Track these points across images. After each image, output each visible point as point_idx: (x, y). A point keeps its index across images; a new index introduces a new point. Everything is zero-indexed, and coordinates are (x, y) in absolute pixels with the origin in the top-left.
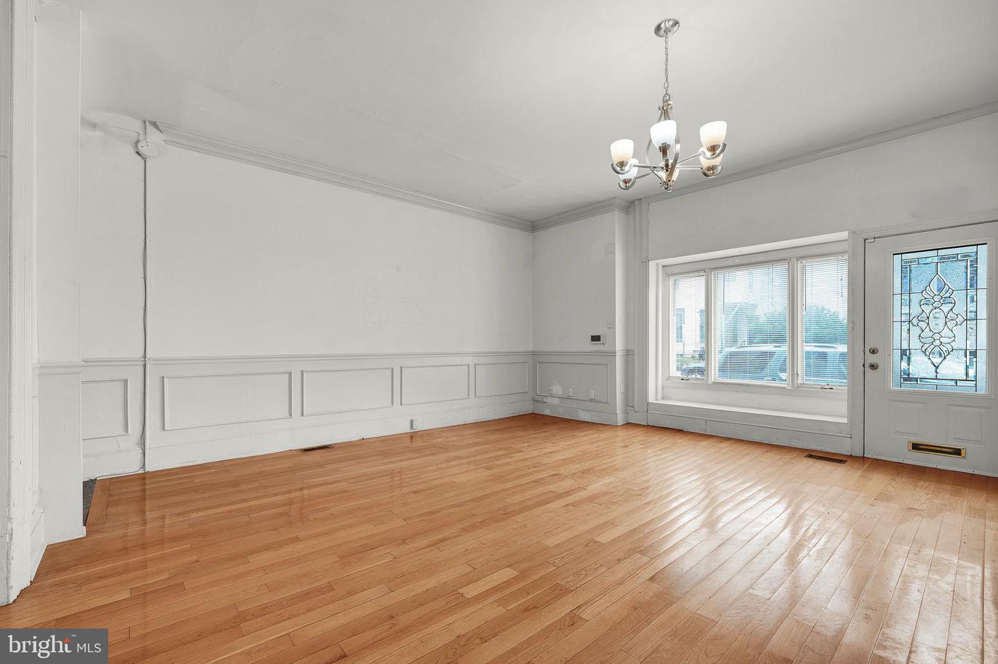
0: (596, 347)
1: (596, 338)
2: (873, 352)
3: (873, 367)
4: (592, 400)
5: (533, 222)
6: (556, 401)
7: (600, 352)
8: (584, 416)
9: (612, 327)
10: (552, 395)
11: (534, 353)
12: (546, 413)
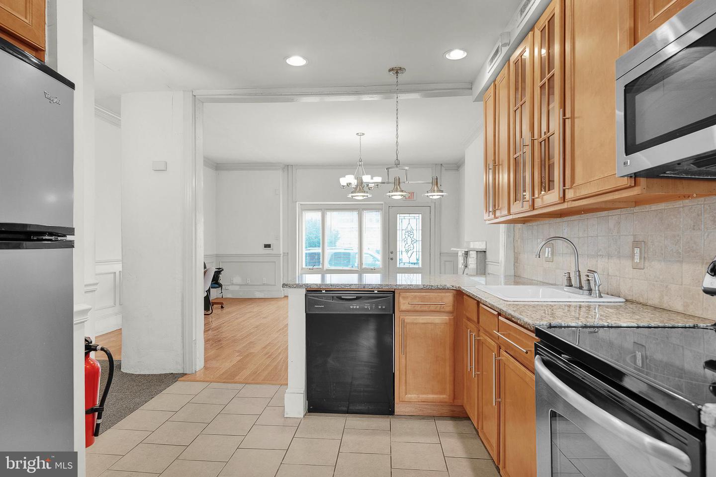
0: (268, 250)
1: (268, 246)
2: (392, 253)
3: (392, 259)
4: (264, 285)
5: (217, 164)
6: (237, 288)
7: (269, 254)
8: (258, 295)
9: (277, 238)
10: (233, 284)
11: (217, 256)
12: (228, 297)
